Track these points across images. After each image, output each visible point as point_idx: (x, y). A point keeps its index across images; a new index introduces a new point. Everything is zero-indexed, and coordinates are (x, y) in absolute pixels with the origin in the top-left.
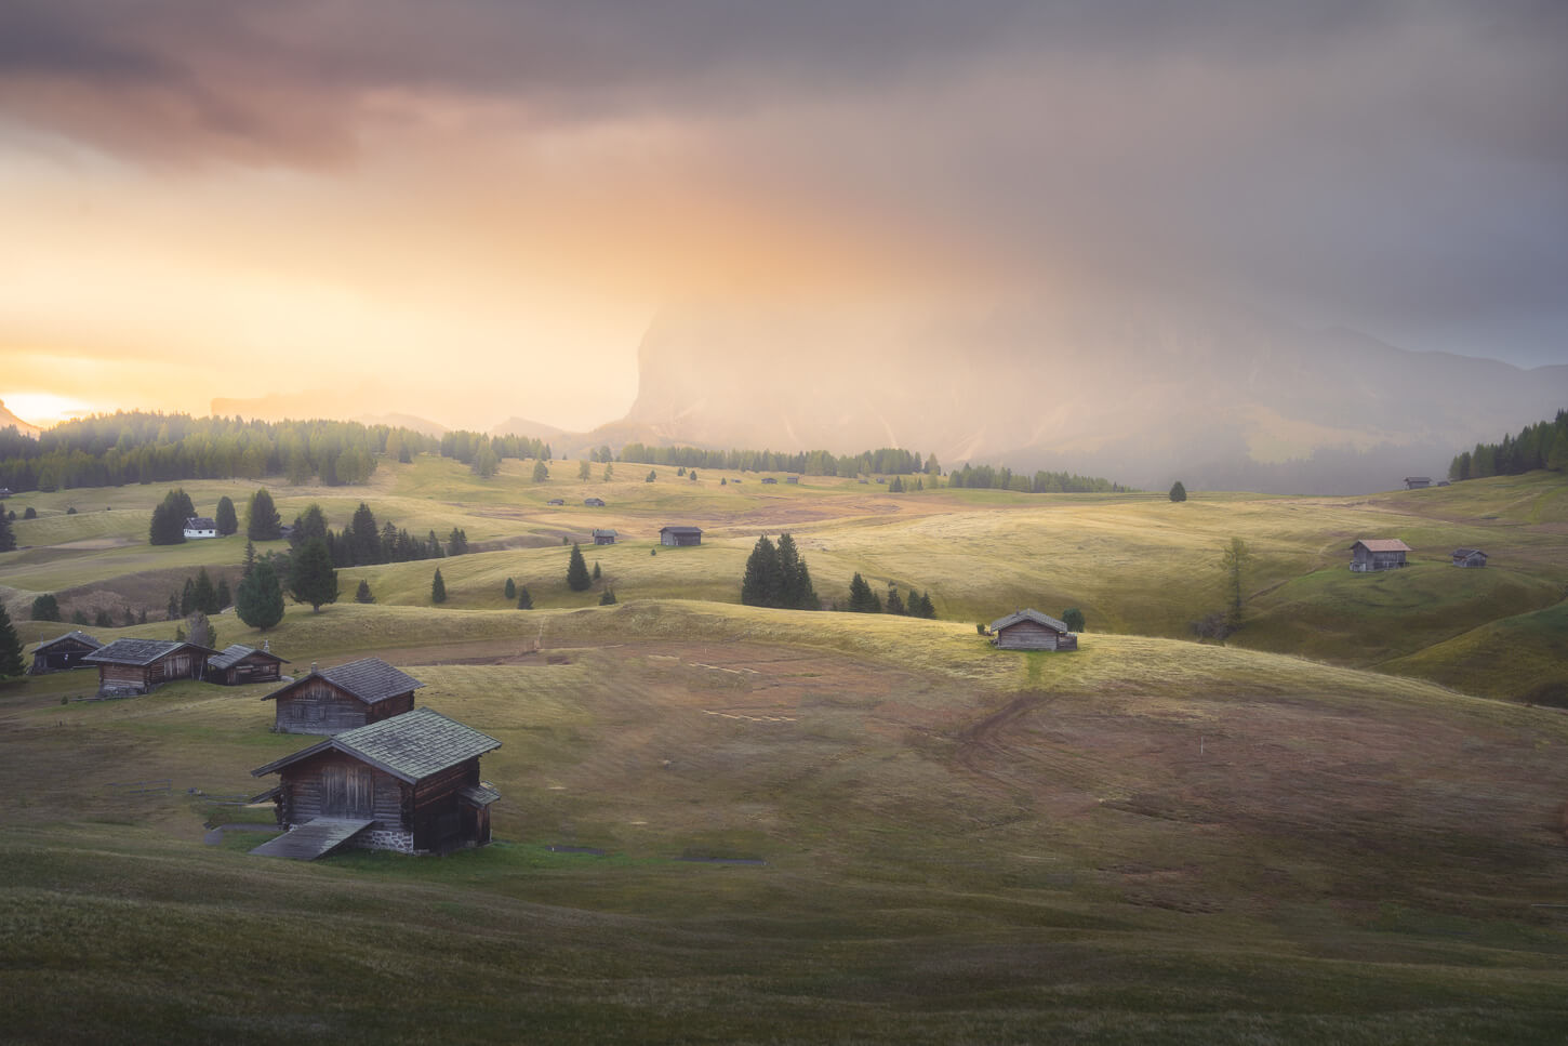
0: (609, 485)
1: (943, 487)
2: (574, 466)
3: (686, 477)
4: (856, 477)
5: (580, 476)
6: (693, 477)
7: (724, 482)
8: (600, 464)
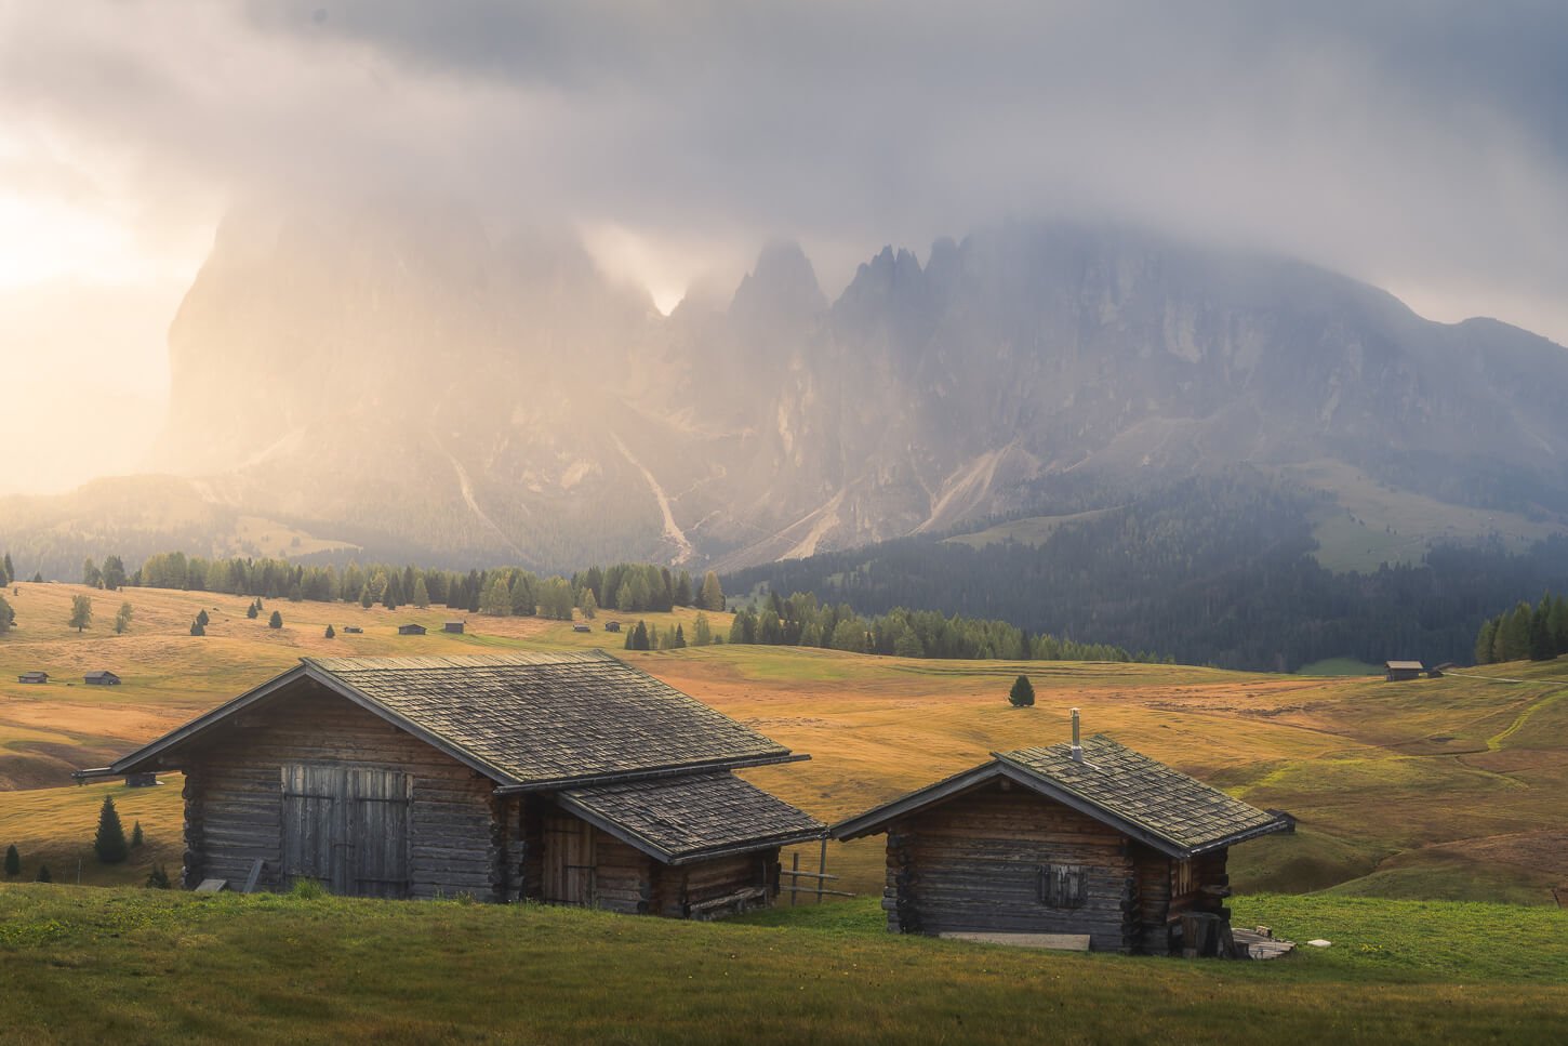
0: (124, 641)
1: (719, 641)
2: (59, 597)
3: (263, 620)
4: (569, 618)
5: (73, 624)
6: (276, 621)
7: (330, 634)
8: (106, 592)
